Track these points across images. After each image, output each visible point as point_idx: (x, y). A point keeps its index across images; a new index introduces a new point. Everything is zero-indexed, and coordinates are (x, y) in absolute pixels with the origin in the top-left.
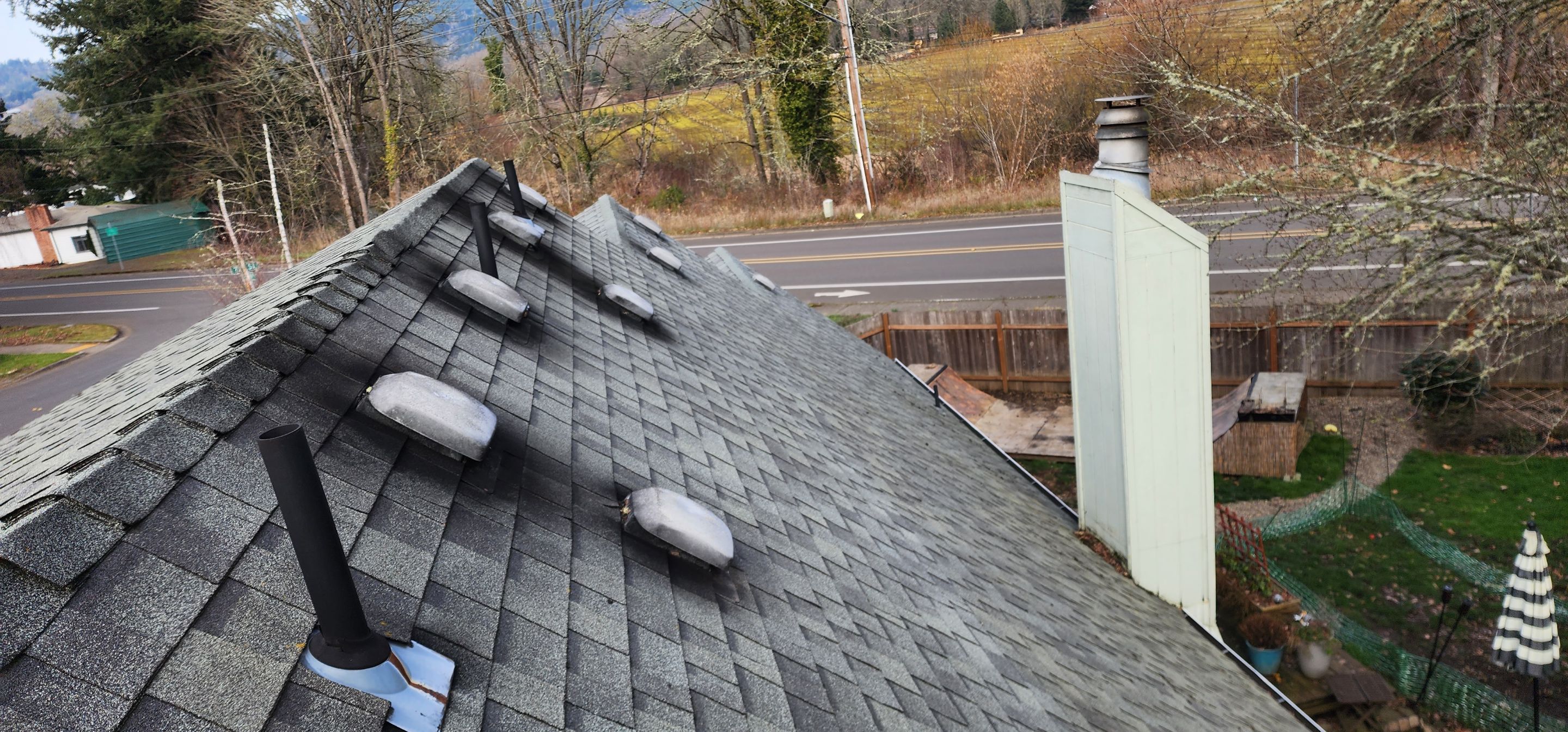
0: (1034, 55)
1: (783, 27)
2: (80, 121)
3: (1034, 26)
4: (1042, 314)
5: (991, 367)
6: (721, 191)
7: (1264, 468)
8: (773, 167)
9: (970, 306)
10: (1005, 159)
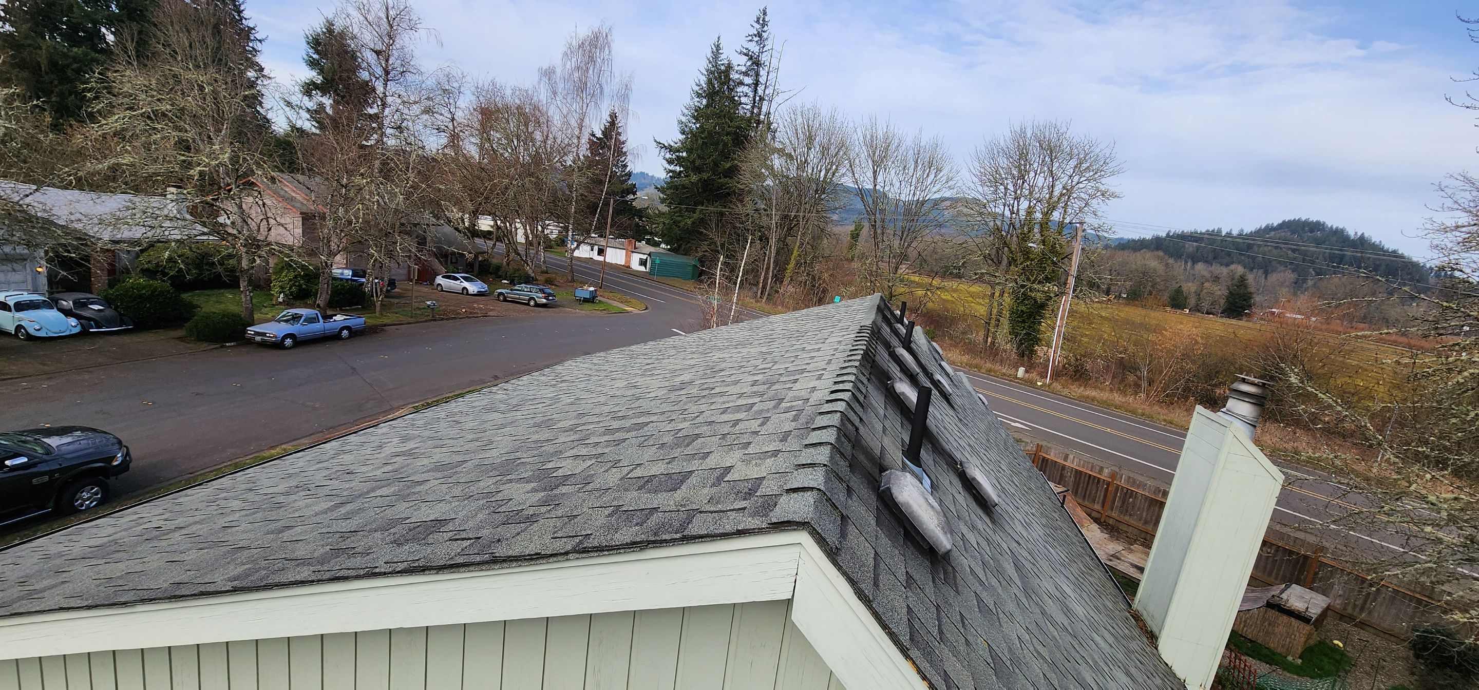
0: (1194, 329)
1: (1031, 264)
2: (664, 208)
3: (1199, 311)
4: (1146, 485)
5: (1098, 503)
6: (958, 341)
7: (1273, 644)
8: (994, 338)
9: (1098, 463)
10: (1150, 385)
